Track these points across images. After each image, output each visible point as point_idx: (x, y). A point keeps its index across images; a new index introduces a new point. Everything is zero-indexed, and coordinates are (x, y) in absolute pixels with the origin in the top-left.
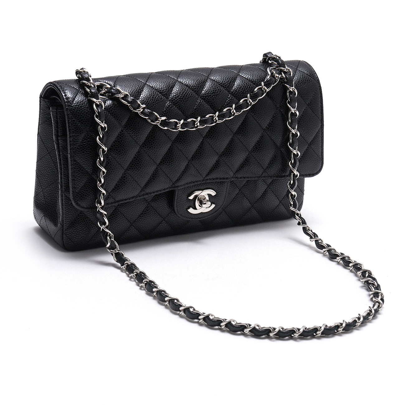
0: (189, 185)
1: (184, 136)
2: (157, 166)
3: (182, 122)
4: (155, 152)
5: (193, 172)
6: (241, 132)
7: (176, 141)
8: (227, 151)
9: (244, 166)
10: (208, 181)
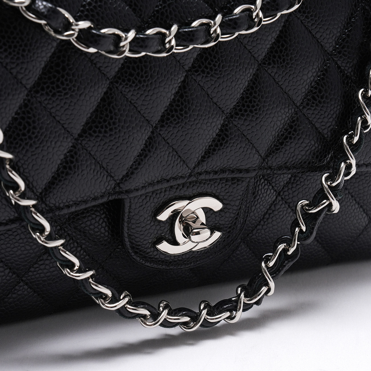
0: (156, 187)
1: (138, 67)
2: (73, 141)
3: (132, 35)
4: (67, 106)
5: (166, 156)
6: (275, 60)
7: (119, 78)
8: (246, 104)
9: (287, 142)
10: (203, 177)
